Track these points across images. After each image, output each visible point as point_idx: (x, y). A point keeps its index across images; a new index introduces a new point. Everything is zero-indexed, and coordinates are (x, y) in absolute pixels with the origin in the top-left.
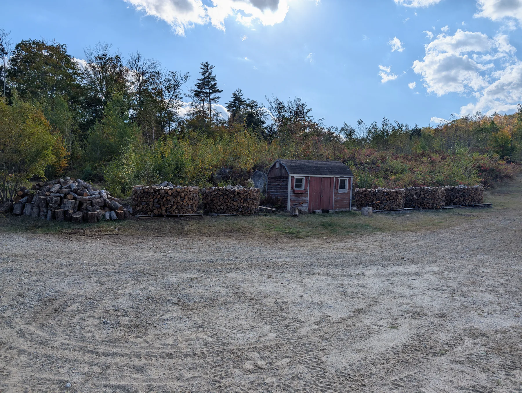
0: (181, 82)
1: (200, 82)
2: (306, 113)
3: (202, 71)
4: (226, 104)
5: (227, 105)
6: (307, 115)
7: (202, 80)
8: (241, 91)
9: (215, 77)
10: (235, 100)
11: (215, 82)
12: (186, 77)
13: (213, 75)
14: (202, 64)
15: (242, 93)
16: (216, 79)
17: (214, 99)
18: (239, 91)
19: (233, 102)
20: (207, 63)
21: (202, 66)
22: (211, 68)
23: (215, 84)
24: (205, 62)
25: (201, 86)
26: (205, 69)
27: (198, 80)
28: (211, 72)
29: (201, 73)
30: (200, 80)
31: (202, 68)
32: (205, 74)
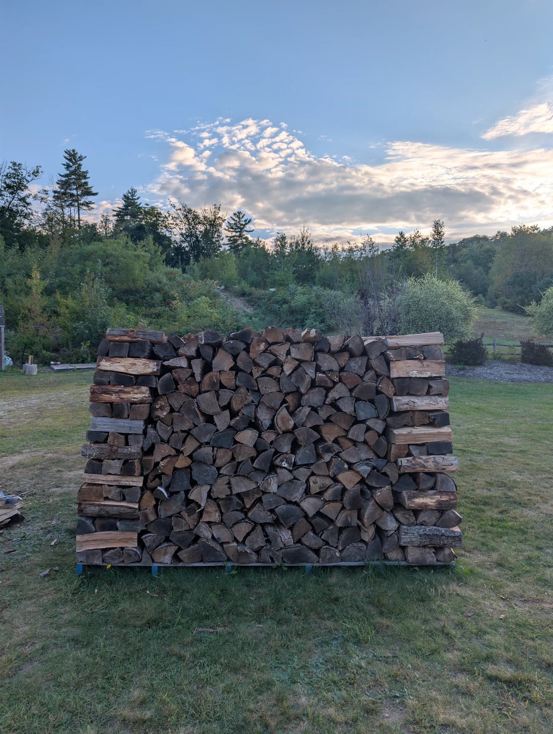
0: (29, 179)
1: (64, 179)
2: (244, 225)
3: (65, 161)
4: (114, 211)
5: (115, 213)
6: (245, 229)
7: (66, 176)
8: (135, 192)
9: (86, 172)
10: (126, 206)
11: (87, 180)
12: (36, 173)
13: (83, 169)
14: (66, 152)
15: (137, 195)
16: (88, 176)
17: (87, 204)
18: (133, 192)
19: (122, 209)
20: (73, 151)
21: (67, 155)
22: (81, 158)
23: (86, 183)
24: (70, 148)
25: (65, 184)
26: (70, 160)
27: (60, 175)
28: (80, 165)
29: (64, 165)
30: (63, 176)
31: (65, 157)
32: (71, 167)
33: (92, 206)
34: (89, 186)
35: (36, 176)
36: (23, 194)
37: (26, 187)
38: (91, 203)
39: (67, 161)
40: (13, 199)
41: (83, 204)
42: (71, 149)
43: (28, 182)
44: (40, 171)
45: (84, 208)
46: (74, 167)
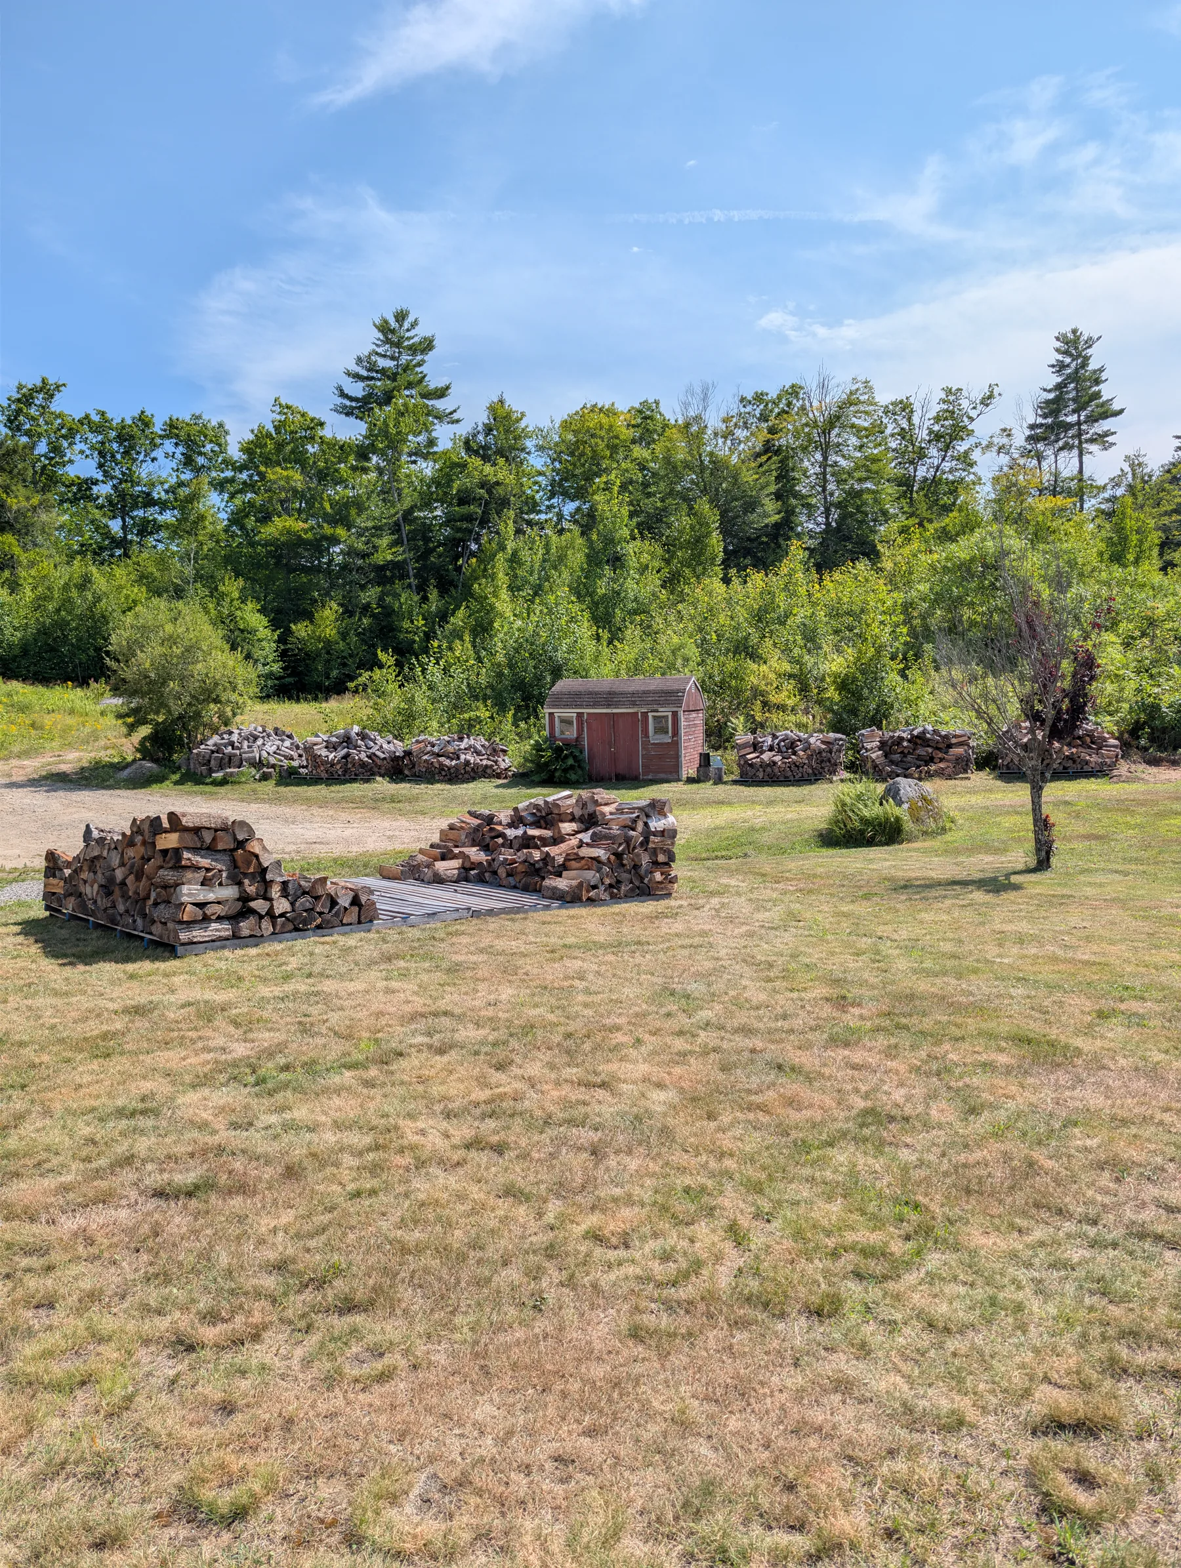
0: (973, 414)
1: (1051, 396)
3: (1056, 358)
7: (1057, 388)
9: (1100, 370)
12: (987, 400)
13: (1093, 365)
16: (1102, 378)
17: (1100, 438)
20: (1074, 331)
21: (1058, 344)
22: (1090, 343)
23: (1097, 395)
24: (1067, 329)
25: (1053, 407)
26: (1066, 353)
27: (1045, 390)
28: (1086, 359)
29: (1053, 366)
30: (1050, 391)
31: (1057, 350)
32: (1068, 366)
33: (1110, 439)
34: (1104, 399)
35: (987, 405)
36: (961, 447)
37: (970, 433)
38: (1107, 434)
39: (1060, 357)
40: (943, 460)
41: (1092, 441)
42: (1069, 329)
43: (971, 419)
44: (996, 393)
45: (1093, 448)
46: (1073, 365)
